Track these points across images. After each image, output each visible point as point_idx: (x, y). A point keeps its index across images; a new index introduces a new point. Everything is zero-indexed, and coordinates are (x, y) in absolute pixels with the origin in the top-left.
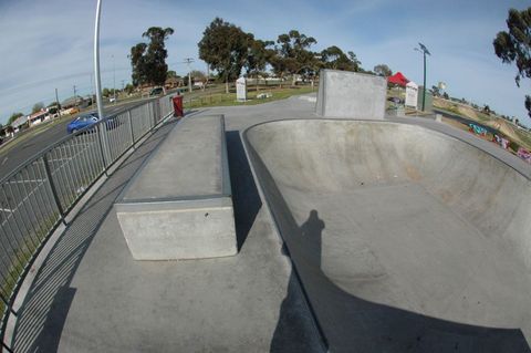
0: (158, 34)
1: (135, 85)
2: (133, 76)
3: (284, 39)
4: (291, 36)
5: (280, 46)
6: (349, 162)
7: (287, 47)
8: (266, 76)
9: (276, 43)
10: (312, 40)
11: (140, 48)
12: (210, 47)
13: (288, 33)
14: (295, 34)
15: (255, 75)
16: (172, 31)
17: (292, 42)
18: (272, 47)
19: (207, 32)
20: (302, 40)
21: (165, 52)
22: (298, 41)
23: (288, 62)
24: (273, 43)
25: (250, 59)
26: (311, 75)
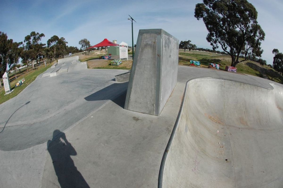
3: (28, 38)
5: (25, 44)
7: (29, 43)
8: (19, 66)
9: (24, 43)
10: (42, 35)
13: (30, 34)
14: (33, 34)
15: (14, 67)
17: (32, 39)
18: (21, 46)
20: (37, 36)
22: (34, 38)
23: (30, 53)
24: (22, 43)
25: (10, 56)
26: (41, 58)
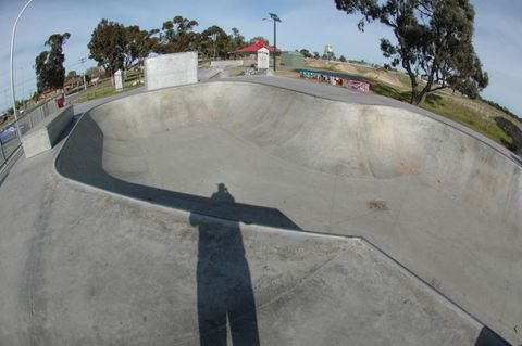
0: (58, 40)
1: (40, 92)
2: (38, 85)
3: (168, 25)
4: (175, 21)
5: (164, 33)
6: (162, 118)
7: (170, 33)
9: (161, 31)
10: (194, 23)
11: (43, 56)
12: (97, 47)
13: (172, 20)
14: (178, 19)
16: (68, 35)
17: (176, 27)
18: (157, 35)
19: (95, 34)
20: (186, 23)
21: (63, 56)
22: (181, 26)
24: (158, 31)
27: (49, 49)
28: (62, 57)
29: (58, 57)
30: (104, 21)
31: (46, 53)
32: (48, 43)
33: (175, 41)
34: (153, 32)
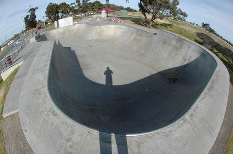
0: (33, 10)
1: (27, 30)
2: (26, 28)
3: (78, 1)
5: (76, 4)
6: (62, 35)
7: (79, 4)
11: (27, 17)
12: (48, 13)
16: (37, 8)
17: (81, 2)
18: (74, 5)
19: (47, 8)
24: (74, 3)
27: (29, 14)
28: (35, 17)
29: (33, 16)
30: (50, 3)
31: (28, 15)
32: (29, 12)
33: (81, 7)
34: (72, 4)
